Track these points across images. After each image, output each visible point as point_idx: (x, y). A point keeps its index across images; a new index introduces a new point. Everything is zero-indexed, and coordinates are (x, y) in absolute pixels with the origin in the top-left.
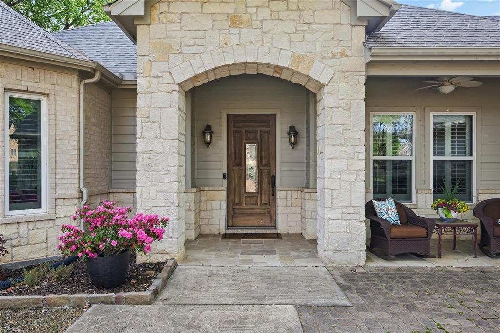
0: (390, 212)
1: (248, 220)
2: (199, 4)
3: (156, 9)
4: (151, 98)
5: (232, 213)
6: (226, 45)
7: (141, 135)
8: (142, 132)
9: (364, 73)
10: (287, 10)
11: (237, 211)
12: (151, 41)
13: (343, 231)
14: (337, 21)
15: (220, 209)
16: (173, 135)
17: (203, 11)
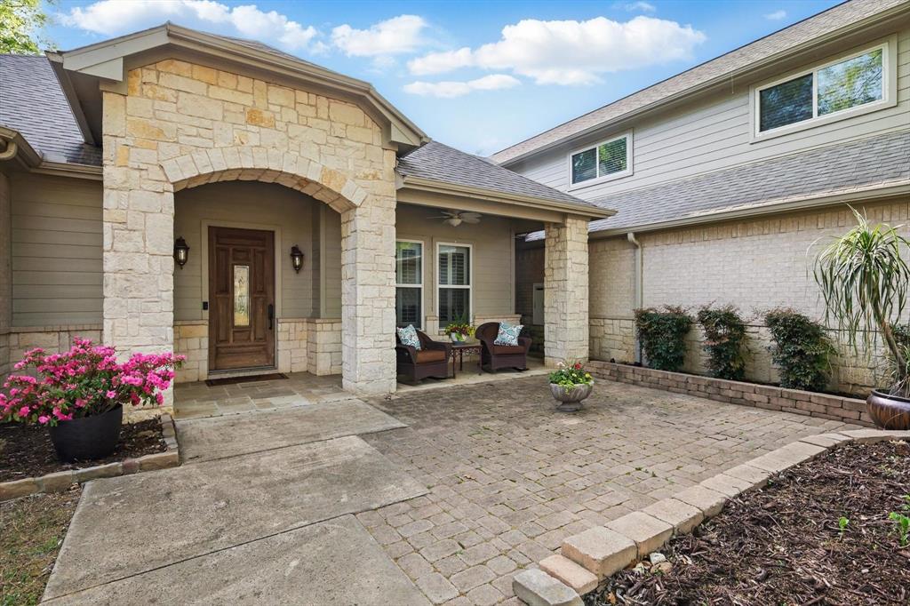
0: (413, 338)
1: (237, 361)
2: (205, 86)
3: (138, 76)
4: (129, 196)
5: (216, 354)
6: (242, 143)
7: (112, 247)
8: (113, 244)
9: (395, 199)
10: (316, 118)
11: (223, 351)
12: (129, 118)
13: (375, 359)
14: (369, 141)
15: (200, 348)
16: (165, 250)
17: (210, 95)
